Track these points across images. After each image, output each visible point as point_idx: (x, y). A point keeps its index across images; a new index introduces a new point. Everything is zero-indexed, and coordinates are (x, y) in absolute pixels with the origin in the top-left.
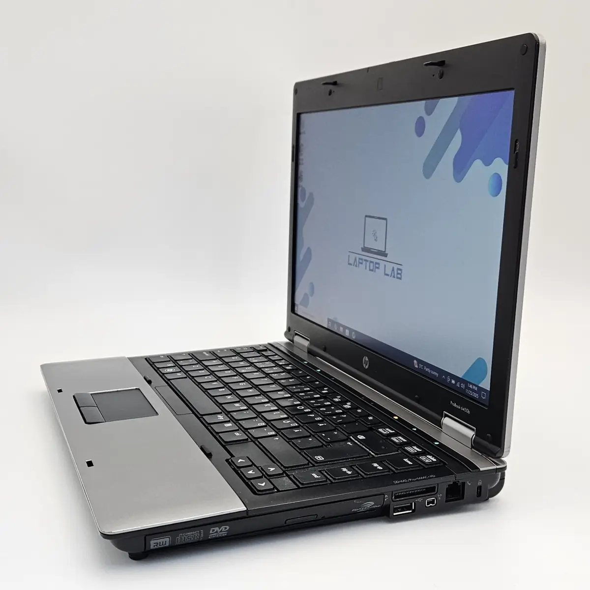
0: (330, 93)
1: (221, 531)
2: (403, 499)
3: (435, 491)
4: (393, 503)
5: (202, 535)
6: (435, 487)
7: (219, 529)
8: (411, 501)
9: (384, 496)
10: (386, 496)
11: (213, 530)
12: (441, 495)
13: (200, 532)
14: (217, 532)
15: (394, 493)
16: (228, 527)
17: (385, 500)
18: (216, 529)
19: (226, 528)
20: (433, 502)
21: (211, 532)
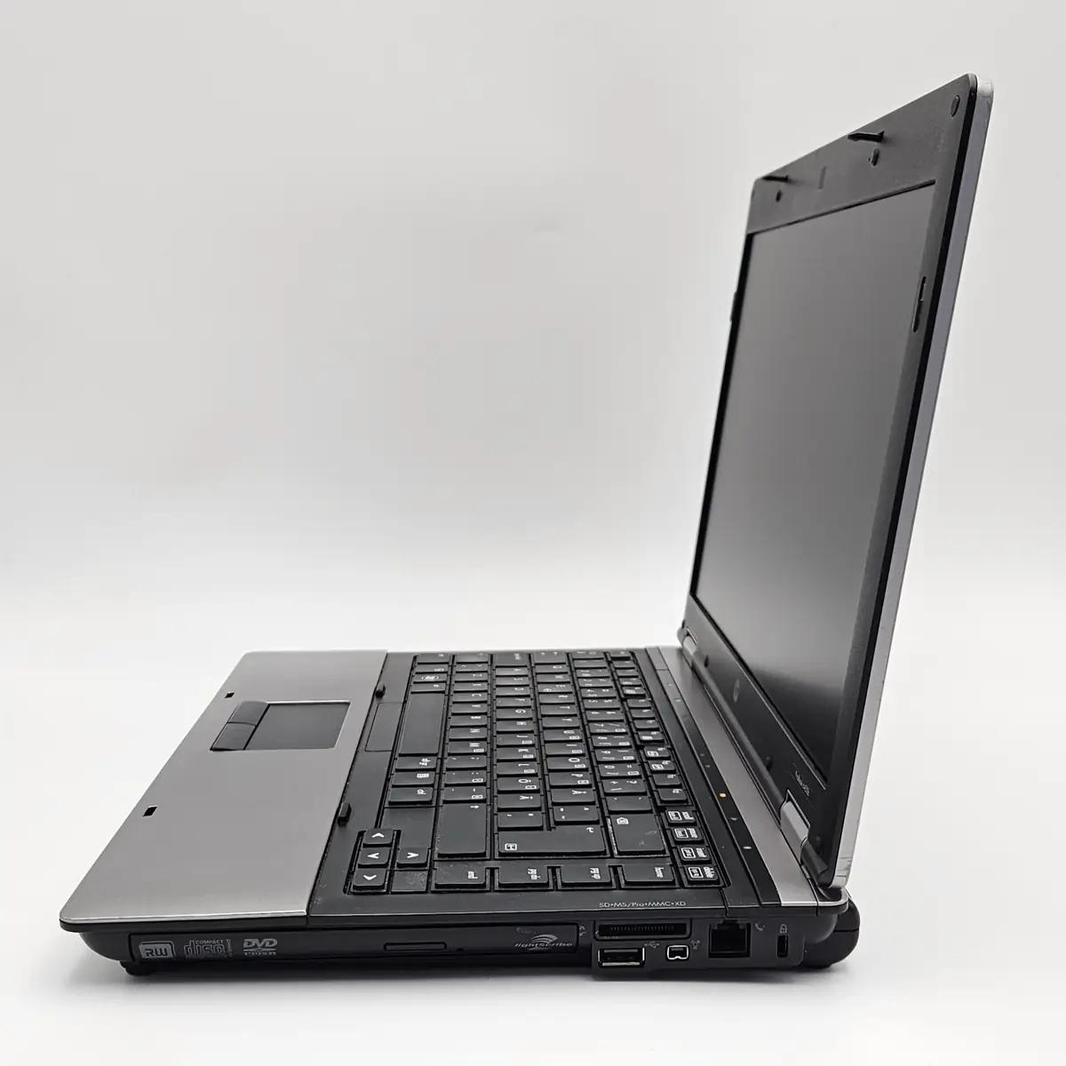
0: (779, 197)
1: (264, 946)
2: (617, 937)
3: (684, 933)
4: (597, 942)
5: (229, 947)
6: (684, 925)
7: (260, 942)
8: (637, 944)
9: (578, 928)
10: (582, 928)
11: (249, 943)
12: (699, 942)
13: (225, 943)
14: (256, 946)
15: (598, 924)
16: (276, 943)
17: (581, 935)
18: (255, 942)
19: (271, 943)
20: (683, 953)
21: (245, 945)
